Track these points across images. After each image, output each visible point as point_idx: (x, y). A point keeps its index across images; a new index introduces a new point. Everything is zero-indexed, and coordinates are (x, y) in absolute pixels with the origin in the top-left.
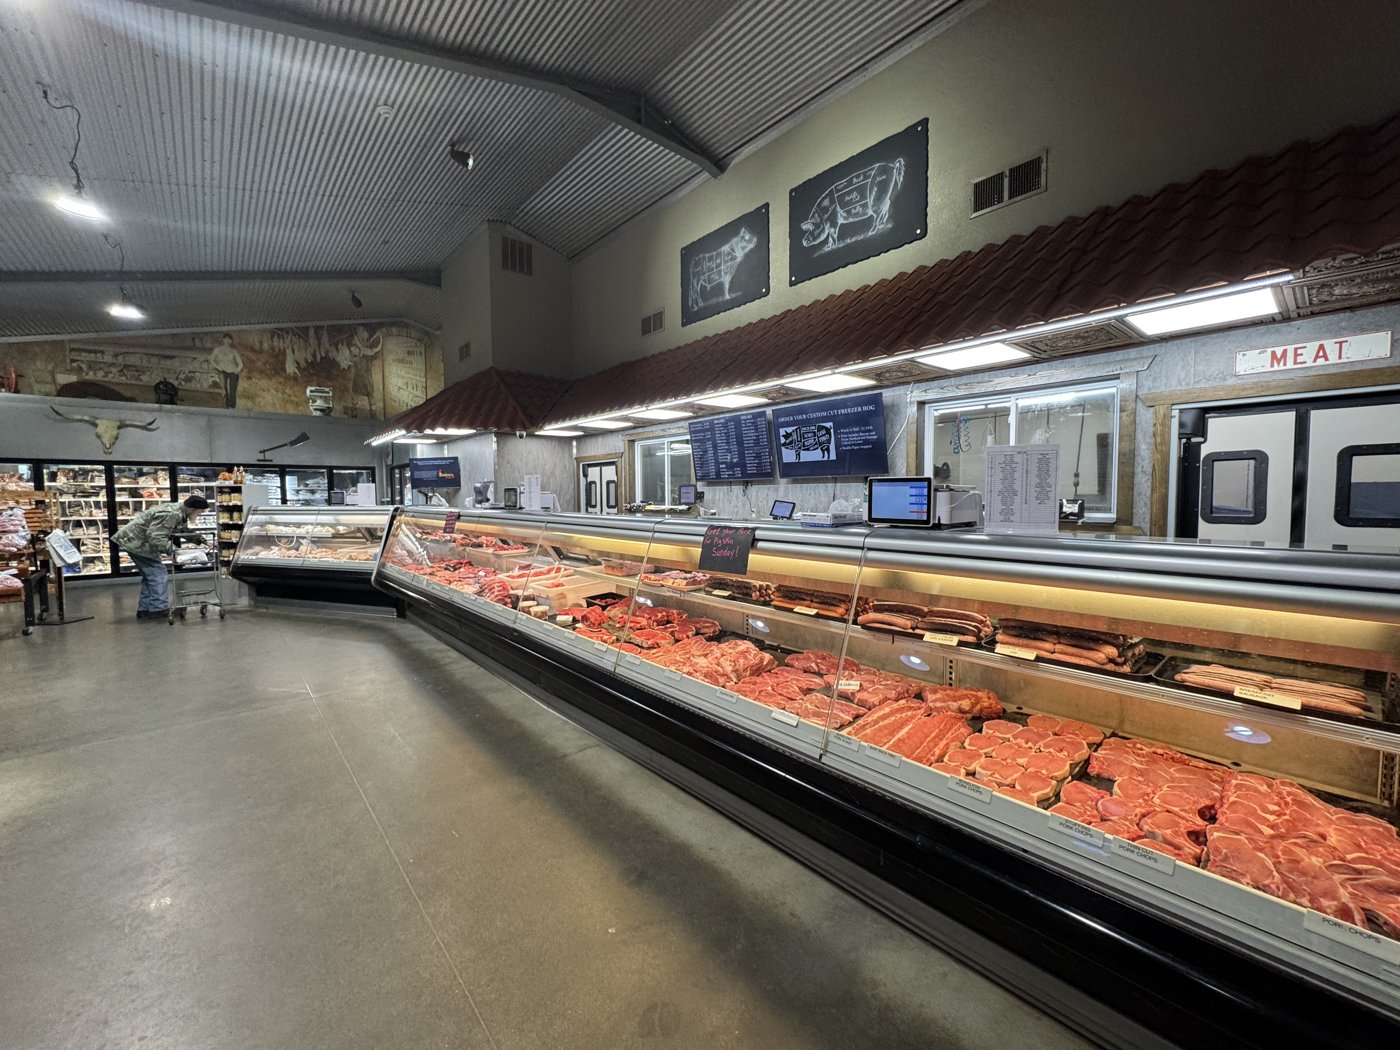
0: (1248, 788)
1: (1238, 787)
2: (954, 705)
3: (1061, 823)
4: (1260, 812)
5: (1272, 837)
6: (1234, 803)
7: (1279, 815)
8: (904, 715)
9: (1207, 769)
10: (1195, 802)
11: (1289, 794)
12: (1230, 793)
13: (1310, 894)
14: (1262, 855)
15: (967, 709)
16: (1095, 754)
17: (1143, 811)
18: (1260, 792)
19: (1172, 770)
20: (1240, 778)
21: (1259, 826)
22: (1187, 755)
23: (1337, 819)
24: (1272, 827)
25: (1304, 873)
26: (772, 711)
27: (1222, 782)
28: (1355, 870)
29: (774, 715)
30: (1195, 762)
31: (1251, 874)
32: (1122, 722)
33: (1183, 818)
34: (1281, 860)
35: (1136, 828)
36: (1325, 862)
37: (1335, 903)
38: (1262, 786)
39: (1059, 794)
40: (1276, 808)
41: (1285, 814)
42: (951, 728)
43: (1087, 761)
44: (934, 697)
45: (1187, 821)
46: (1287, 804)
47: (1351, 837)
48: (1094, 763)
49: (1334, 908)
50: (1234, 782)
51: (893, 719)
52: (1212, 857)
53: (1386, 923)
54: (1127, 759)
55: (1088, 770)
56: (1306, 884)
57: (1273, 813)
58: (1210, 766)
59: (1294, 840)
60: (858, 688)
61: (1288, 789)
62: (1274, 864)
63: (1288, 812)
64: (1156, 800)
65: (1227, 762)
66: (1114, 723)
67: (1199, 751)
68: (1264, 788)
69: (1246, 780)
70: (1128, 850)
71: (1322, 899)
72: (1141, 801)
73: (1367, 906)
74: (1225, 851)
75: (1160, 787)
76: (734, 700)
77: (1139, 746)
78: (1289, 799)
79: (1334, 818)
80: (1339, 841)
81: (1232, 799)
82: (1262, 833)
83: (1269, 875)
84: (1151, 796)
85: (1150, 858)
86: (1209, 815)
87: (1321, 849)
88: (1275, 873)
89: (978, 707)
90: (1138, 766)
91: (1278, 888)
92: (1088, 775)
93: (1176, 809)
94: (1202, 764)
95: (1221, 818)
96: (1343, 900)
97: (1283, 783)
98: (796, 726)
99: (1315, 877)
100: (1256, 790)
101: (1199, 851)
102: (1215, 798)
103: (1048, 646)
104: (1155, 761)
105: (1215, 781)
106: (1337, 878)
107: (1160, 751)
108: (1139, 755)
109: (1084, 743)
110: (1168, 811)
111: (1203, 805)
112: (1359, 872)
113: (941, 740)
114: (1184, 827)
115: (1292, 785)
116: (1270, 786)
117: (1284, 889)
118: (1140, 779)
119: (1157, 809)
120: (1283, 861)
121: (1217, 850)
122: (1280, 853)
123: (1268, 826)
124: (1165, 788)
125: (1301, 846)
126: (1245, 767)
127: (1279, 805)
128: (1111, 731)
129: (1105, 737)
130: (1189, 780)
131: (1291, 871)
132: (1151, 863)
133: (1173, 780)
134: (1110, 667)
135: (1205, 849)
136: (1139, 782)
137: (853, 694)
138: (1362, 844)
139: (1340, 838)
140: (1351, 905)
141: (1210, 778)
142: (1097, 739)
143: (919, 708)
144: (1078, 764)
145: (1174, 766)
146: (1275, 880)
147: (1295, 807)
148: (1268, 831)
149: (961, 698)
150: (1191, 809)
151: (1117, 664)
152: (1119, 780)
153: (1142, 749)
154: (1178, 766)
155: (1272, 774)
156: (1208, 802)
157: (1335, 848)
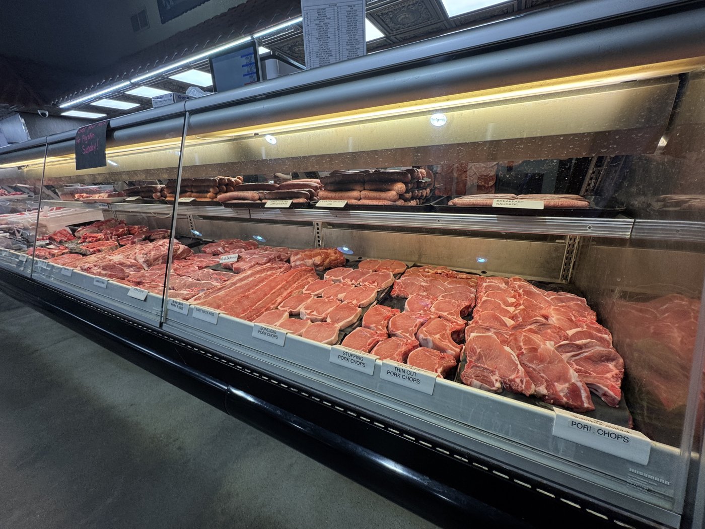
0: (494, 288)
1: (487, 288)
2: (310, 262)
3: (339, 356)
4: (503, 306)
5: (514, 328)
6: (485, 301)
7: (516, 305)
8: (263, 275)
9: (467, 278)
10: (459, 305)
11: (520, 287)
12: (482, 294)
13: (546, 381)
14: (507, 349)
15: (319, 263)
16: (398, 281)
17: (422, 320)
18: (501, 289)
19: (446, 283)
20: (488, 281)
21: (503, 318)
22: (456, 271)
23: (551, 299)
24: (513, 318)
25: (542, 361)
26: (128, 290)
27: (477, 286)
28: (577, 346)
29: (130, 294)
30: (461, 275)
31: (499, 370)
32: (420, 256)
33: (449, 321)
34: (523, 350)
35: (414, 338)
36: (556, 343)
37: (567, 385)
38: (502, 284)
39: (362, 318)
40: (513, 300)
41: (520, 305)
42: (298, 279)
43: (392, 287)
44: (296, 258)
45: (452, 323)
46: (520, 295)
47: (565, 314)
48: (396, 287)
49: (566, 391)
50: (485, 284)
51: (251, 279)
52: (468, 358)
53: (605, 395)
54: (418, 280)
55: (392, 294)
56: (544, 372)
57: (511, 305)
58: (469, 276)
59: (529, 327)
60: (236, 260)
61: (519, 283)
62: (518, 356)
63: (522, 302)
64: (433, 309)
65: (478, 272)
66: (415, 258)
67: (464, 268)
68: (503, 286)
69: (492, 282)
70: (394, 374)
71: (556, 384)
72: (422, 312)
73: (590, 380)
74: (478, 350)
75: (437, 297)
76: (104, 286)
77: (427, 270)
78: (521, 291)
79: (549, 299)
80: (558, 319)
81: (484, 299)
82: (506, 325)
83: (514, 370)
84: (429, 306)
85: (413, 380)
86: (467, 314)
87: (549, 331)
88: (520, 367)
89: (328, 260)
90: (424, 284)
91: (522, 381)
92: (391, 297)
93: (445, 314)
94: (464, 276)
95: (476, 316)
96: (573, 381)
97: (515, 280)
98: (145, 300)
99: (550, 363)
100: (499, 288)
101: (458, 350)
102: (471, 300)
103: (355, 194)
104: (436, 279)
105: (472, 286)
106: (565, 356)
107: (439, 271)
108: (426, 277)
109: (391, 274)
110: (439, 317)
111: (464, 306)
112: (580, 347)
113: (286, 290)
114: (449, 328)
115: (520, 280)
116: (507, 283)
117: (527, 382)
118: (425, 294)
119: (432, 317)
120: (525, 352)
121: (473, 351)
122: (522, 344)
123: (509, 318)
124: (440, 298)
125: (535, 332)
126: (489, 273)
127: (514, 297)
128: (413, 263)
129: (407, 268)
130: (455, 289)
131: (531, 361)
132: (413, 385)
133: (446, 290)
134: (400, 203)
135: (464, 347)
136: (423, 296)
137: (232, 264)
138: (573, 318)
139: (559, 317)
140: (579, 384)
141: (468, 284)
142: (401, 270)
143: (280, 268)
144: (383, 291)
145: (447, 280)
146: (520, 374)
147: (526, 297)
148: (510, 322)
149: (315, 256)
150: (455, 311)
151: (406, 200)
152: (410, 297)
153: (428, 272)
154: (450, 280)
155: (508, 275)
156: (467, 303)
157: (559, 328)
